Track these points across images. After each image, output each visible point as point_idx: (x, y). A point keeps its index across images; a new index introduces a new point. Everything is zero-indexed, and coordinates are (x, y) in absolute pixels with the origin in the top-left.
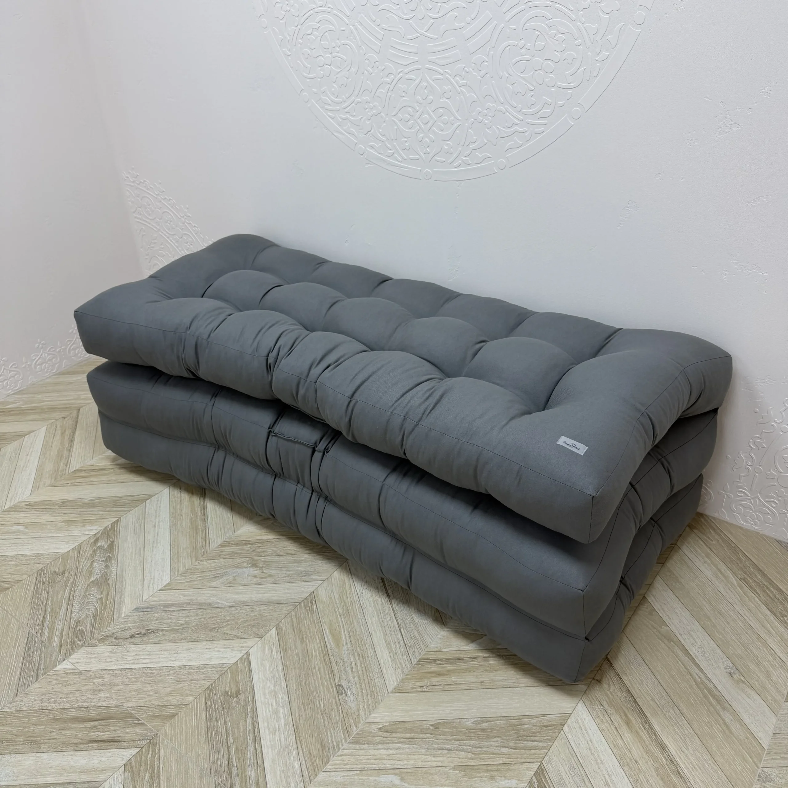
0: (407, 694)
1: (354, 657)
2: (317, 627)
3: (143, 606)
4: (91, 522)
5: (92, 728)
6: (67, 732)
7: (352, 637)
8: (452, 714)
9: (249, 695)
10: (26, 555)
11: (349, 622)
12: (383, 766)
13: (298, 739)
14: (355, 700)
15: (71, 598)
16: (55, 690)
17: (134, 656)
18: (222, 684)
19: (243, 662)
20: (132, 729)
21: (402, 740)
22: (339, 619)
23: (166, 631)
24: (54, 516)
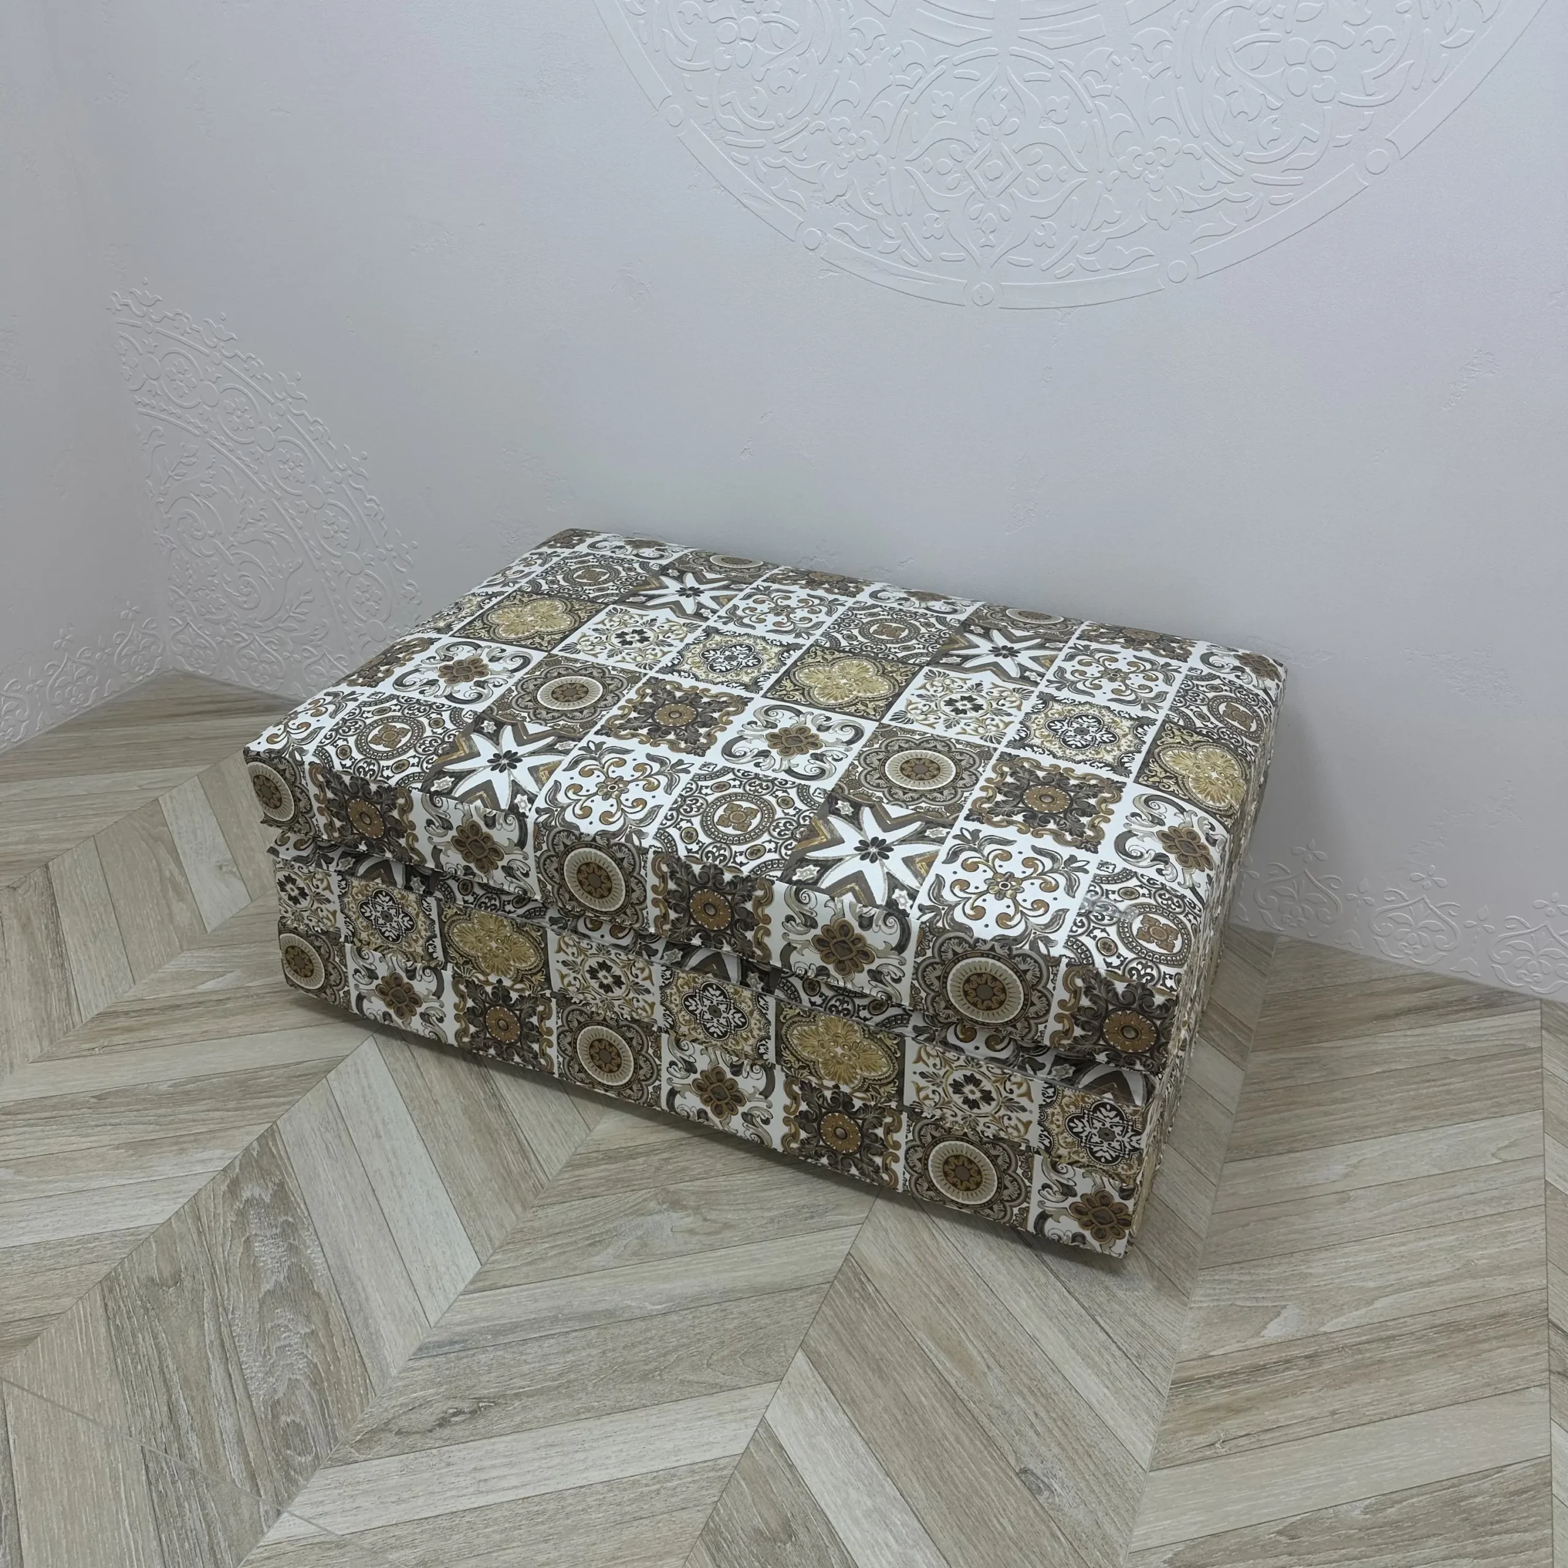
0: (1186, 1468)
1: (1024, 1399)
2: (902, 1339)
3: (436, 1339)
4: (197, 1140)
7: (993, 1350)
8: (1310, 1498)
9: (821, 1529)
10: (48, 1242)
11: (969, 1316)
14: (1079, 1501)
15: (227, 1345)
17: (470, 1472)
18: (738, 1511)
19: (763, 1447)
22: (944, 1311)
23: (530, 1395)
24: (87, 1136)
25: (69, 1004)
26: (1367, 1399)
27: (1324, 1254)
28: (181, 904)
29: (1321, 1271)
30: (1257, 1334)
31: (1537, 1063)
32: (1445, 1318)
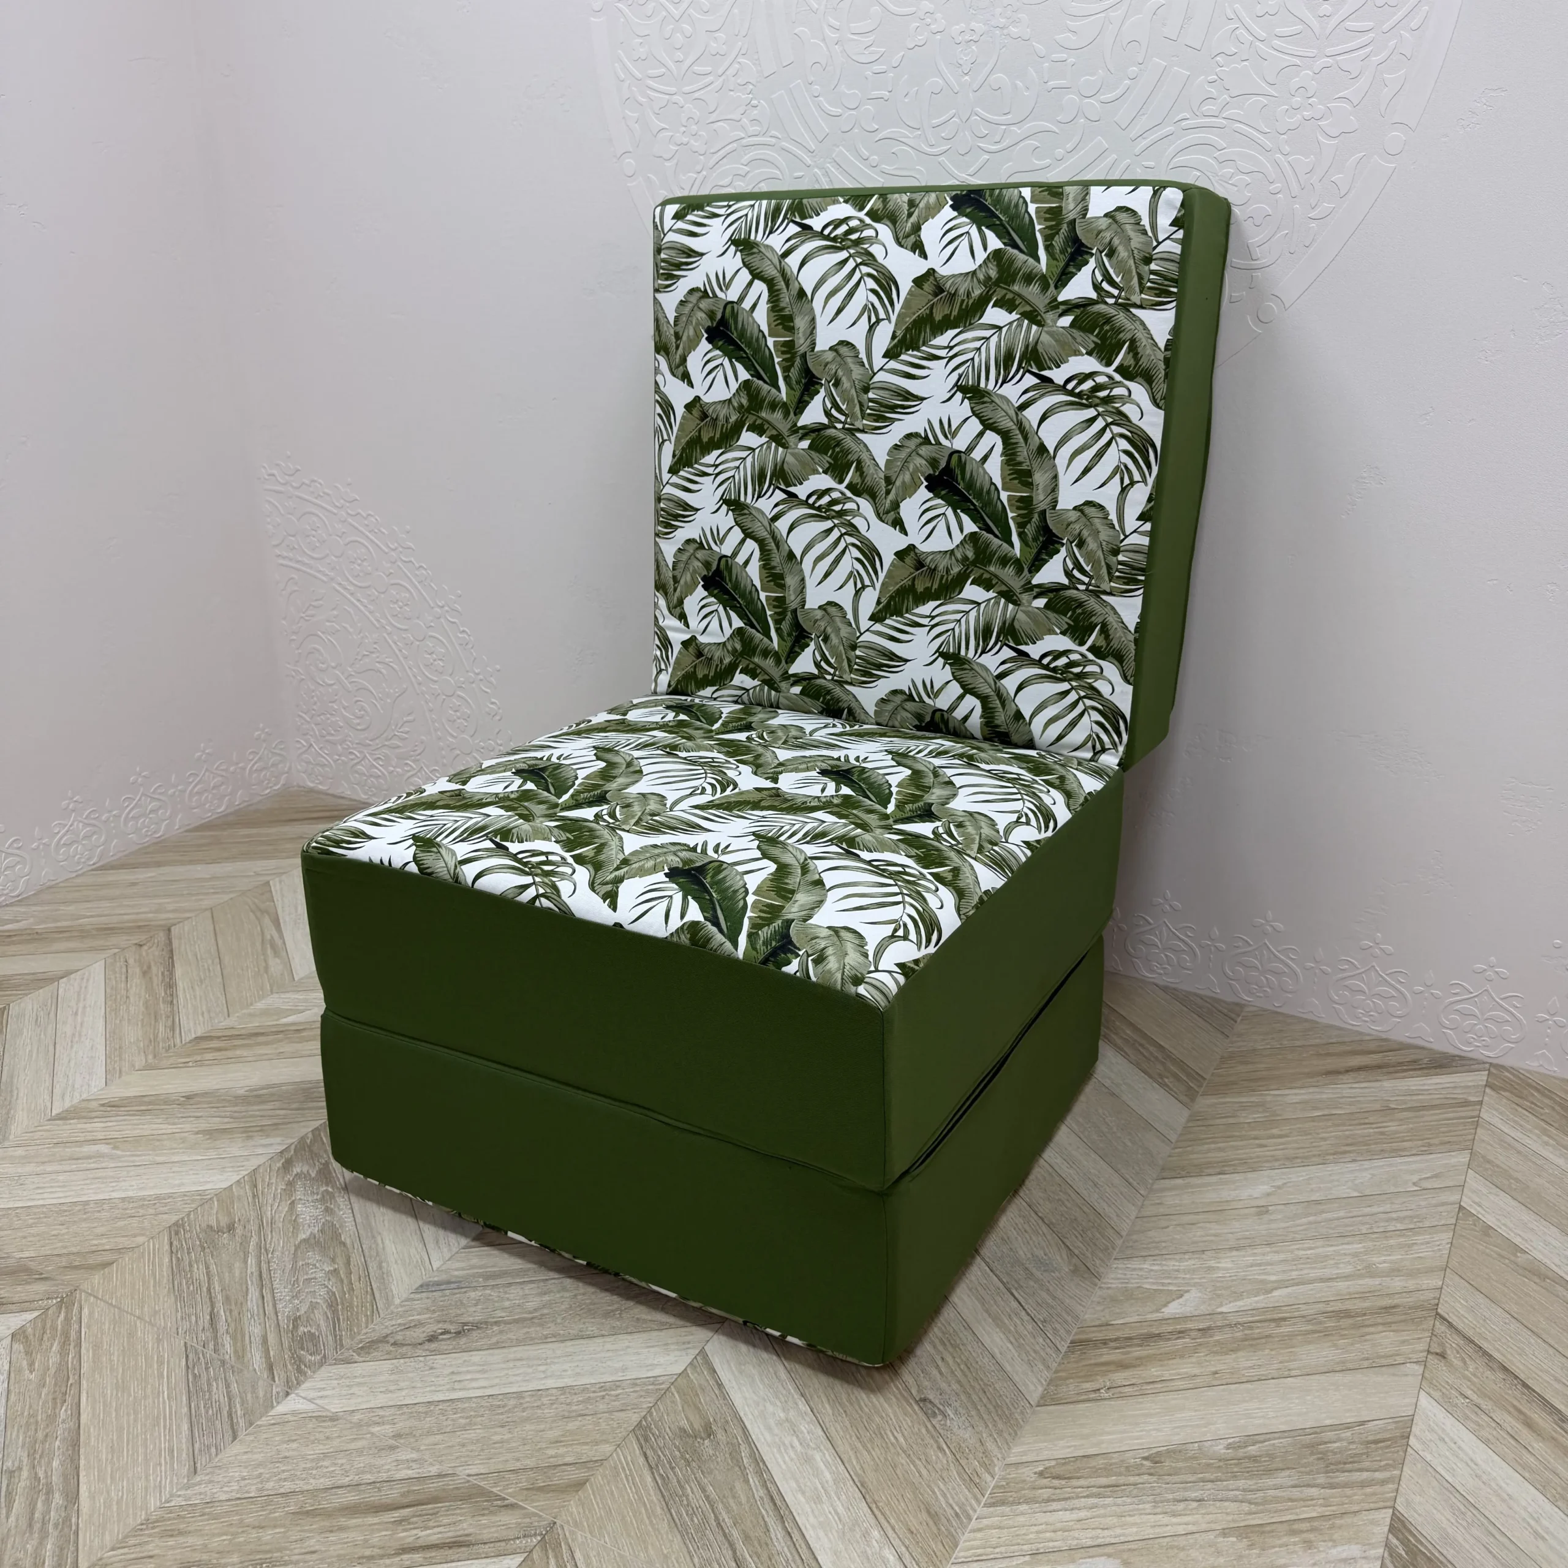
0: (1072, 1406)
1: (935, 1347)
3: (436, 1279)
4: (263, 1130)
5: (399, 1522)
6: (343, 1535)
8: (1179, 1434)
9: (736, 1431)
10: (131, 1198)
12: (1075, 1542)
13: (874, 1506)
14: (967, 1424)
15: (264, 1276)
16: (287, 1454)
17: (448, 1375)
18: (668, 1415)
19: (699, 1370)
20: (494, 1518)
21: (1094, 1490)
23: (506, 1323)
24: (174, 1124)
25: (173, 1029)
26: (1249, 1364)
27: (1235, 1253)
28: (278, 961)
29: (1229, 1265)
30: (1158, 1311)
31: (1476, 1113)
32: (1338, 1306)
